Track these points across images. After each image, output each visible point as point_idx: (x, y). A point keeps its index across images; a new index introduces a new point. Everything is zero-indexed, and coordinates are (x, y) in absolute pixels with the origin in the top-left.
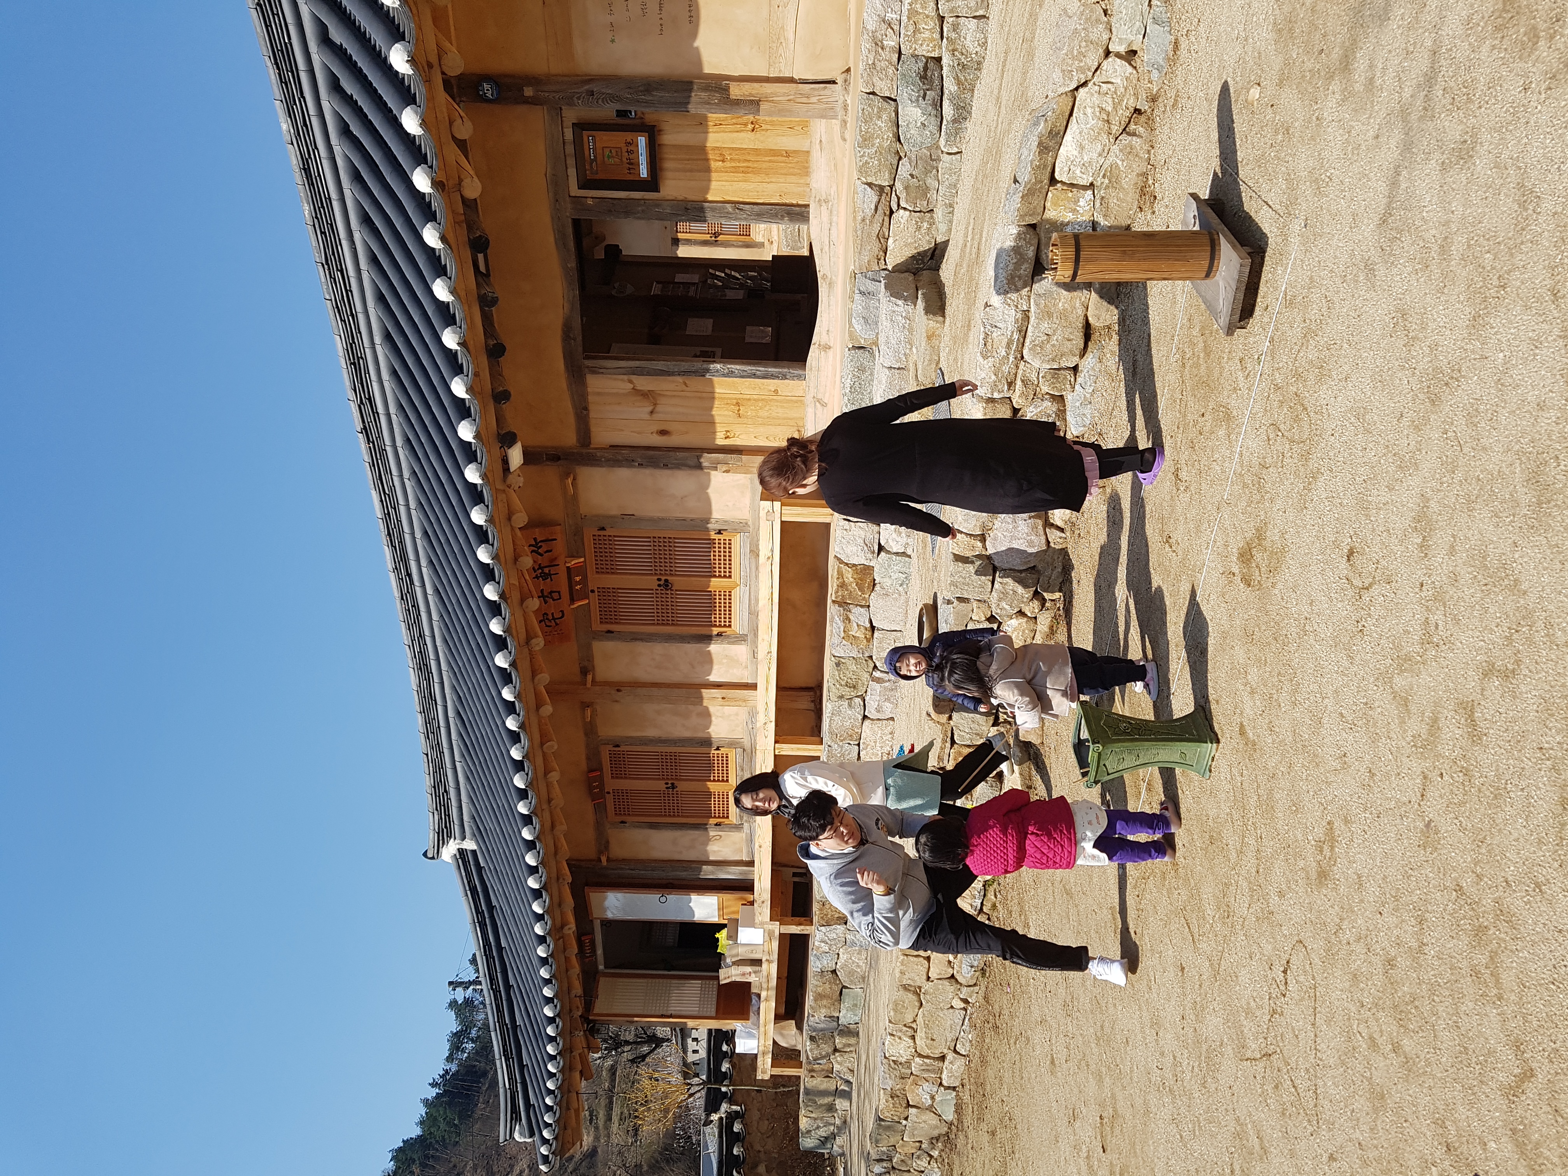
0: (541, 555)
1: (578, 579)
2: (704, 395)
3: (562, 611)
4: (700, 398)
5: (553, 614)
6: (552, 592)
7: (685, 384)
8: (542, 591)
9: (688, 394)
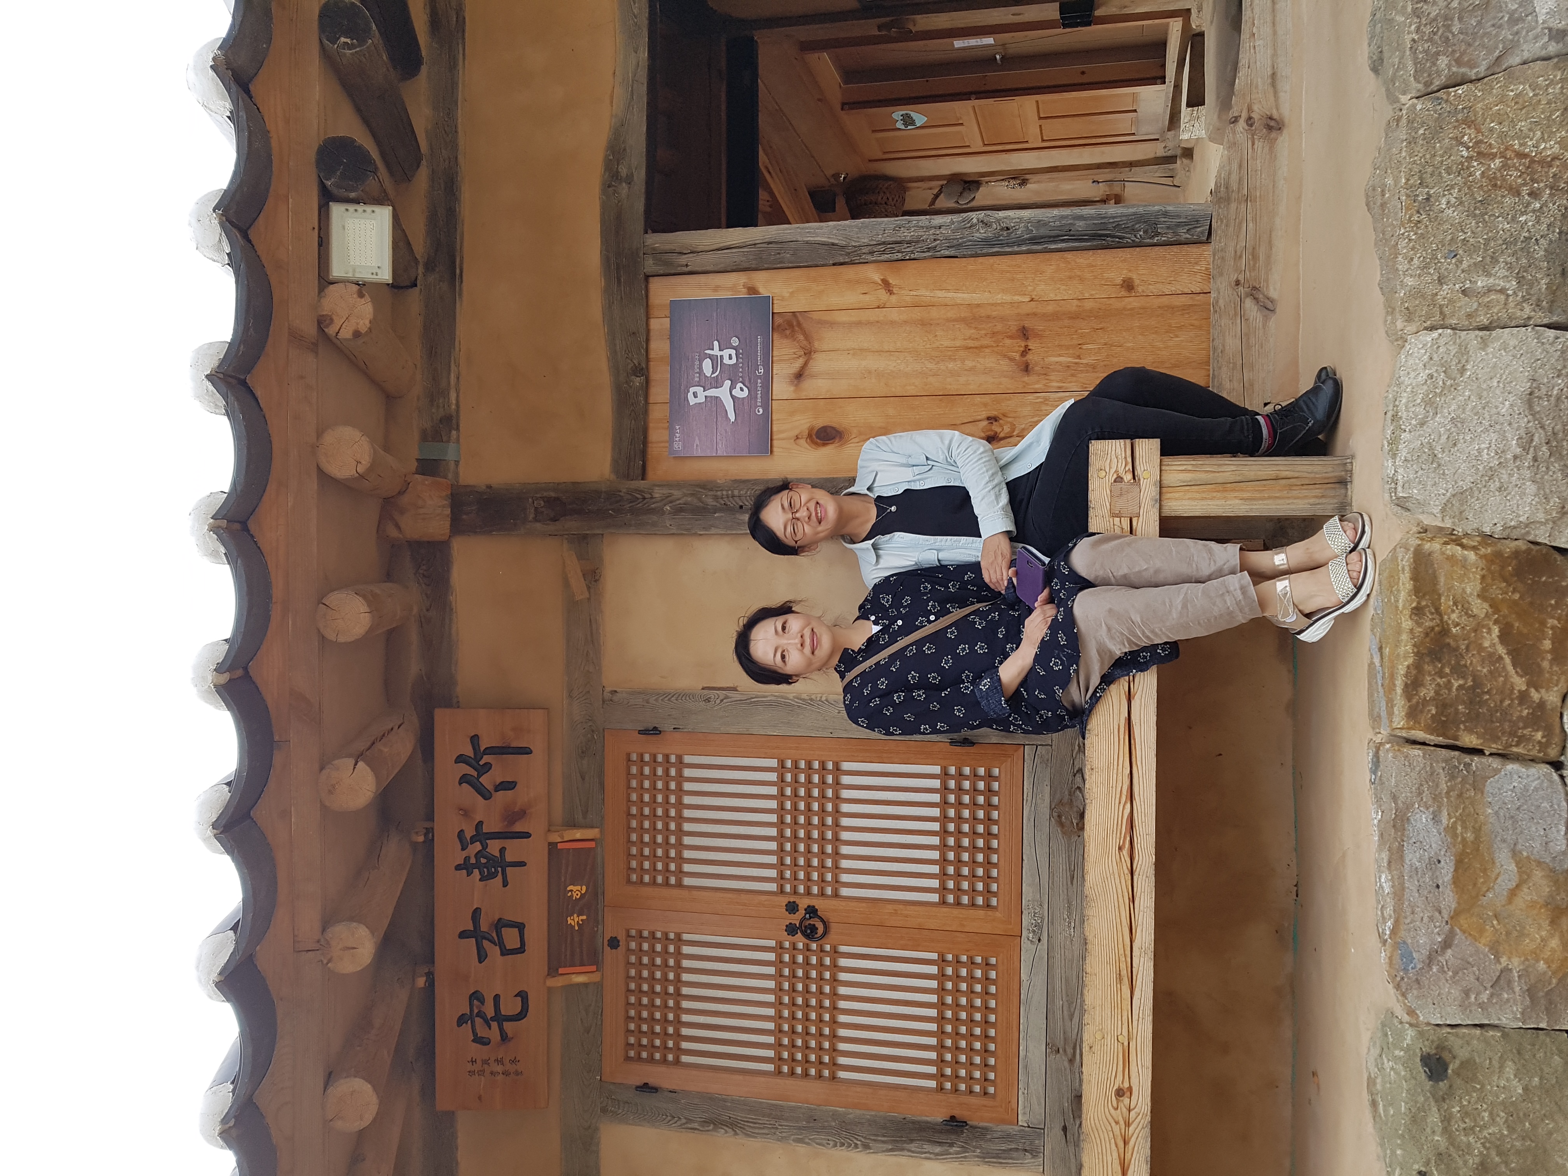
0: (486, 795)
1: (577, 891)
2: (934, 313)
3: (523, 996)
4: (924, 324)
5: (497, 998)
6: (500, 924)
7: (886, 284)
8: (476, 914)
9: (894, 315)
